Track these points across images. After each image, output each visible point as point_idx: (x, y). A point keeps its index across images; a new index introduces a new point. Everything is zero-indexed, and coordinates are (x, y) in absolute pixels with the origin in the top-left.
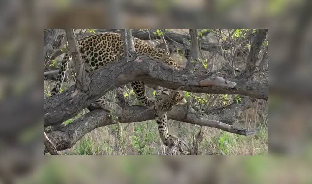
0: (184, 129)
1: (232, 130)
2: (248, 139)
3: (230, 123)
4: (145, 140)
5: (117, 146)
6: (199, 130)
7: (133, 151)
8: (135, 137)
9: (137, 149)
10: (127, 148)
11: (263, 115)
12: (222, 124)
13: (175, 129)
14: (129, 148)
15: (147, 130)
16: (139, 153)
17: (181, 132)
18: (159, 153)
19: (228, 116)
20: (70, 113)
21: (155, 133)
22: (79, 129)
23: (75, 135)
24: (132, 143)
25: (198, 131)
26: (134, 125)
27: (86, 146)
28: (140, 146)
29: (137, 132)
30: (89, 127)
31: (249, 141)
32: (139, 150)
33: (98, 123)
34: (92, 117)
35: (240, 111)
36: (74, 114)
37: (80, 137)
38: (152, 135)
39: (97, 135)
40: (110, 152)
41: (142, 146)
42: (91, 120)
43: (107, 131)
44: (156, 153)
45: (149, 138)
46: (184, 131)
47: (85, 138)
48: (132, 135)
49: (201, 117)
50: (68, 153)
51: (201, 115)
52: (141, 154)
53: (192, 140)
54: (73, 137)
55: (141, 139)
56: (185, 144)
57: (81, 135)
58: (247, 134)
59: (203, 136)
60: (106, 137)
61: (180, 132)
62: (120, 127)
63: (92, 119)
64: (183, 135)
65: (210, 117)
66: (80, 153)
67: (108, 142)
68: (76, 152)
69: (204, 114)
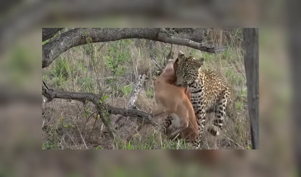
0: (155, 50)
1: (201, 47)
2: (216, 59)
3: (200, 41)
4: (118, 60)
5: (92, 66)
6: (170, 50)
7: (106, 71)
8: (108, 57)
9: (111, 69)
10: (101, 68)
11: (231, 36)
12: (191, 42)
13: (147, 50)
14: (103, 67)
15: (120, 51)
16: (113, 73)
17: (153, 52)
18: (131, 73)
19: (197, 35)
20: (46, 35)
21: (128, 54)
22: (55, 49)
23: (52, 55)
24: (105, 63)
25: (168, 51)
26: (108, 46)
27: (62, 66)
28: (114, 66)
29: (111, 53)
30: (65, 47)
31: (217, 61)
32: (113, 70)
33: (73, 43)
34: (68, 37)
35: (209, 29)
36: (50, 36)
37: (56, 57)
38: (125, 55)
39: (72, 55)
40: (85, 72)
41: (115, 66)
42: (66, 40)
43: (82, 51)
44: (128, 72)
45: (122, 59)
46: (156, 52)
47: (61, 58)
48: (106, 55)
49: (172, 35)
50: (44, 73)
51: (172, 34)
52: (114, 73)
53: (163, 60)
54: (50, 56)
55: (115, 60)
56: (156, 64)
57: (57, 54)
58: (216, 51)
59: (174, 56)
60: (81, 57)
61: (151, 53)
62: (94, 48)
63: (68, 39)
64: (155, 55)
65: (180, 35)
66: (56, 72)
67: (82, 62)
68: (52, 72)
69: (174, 32)
